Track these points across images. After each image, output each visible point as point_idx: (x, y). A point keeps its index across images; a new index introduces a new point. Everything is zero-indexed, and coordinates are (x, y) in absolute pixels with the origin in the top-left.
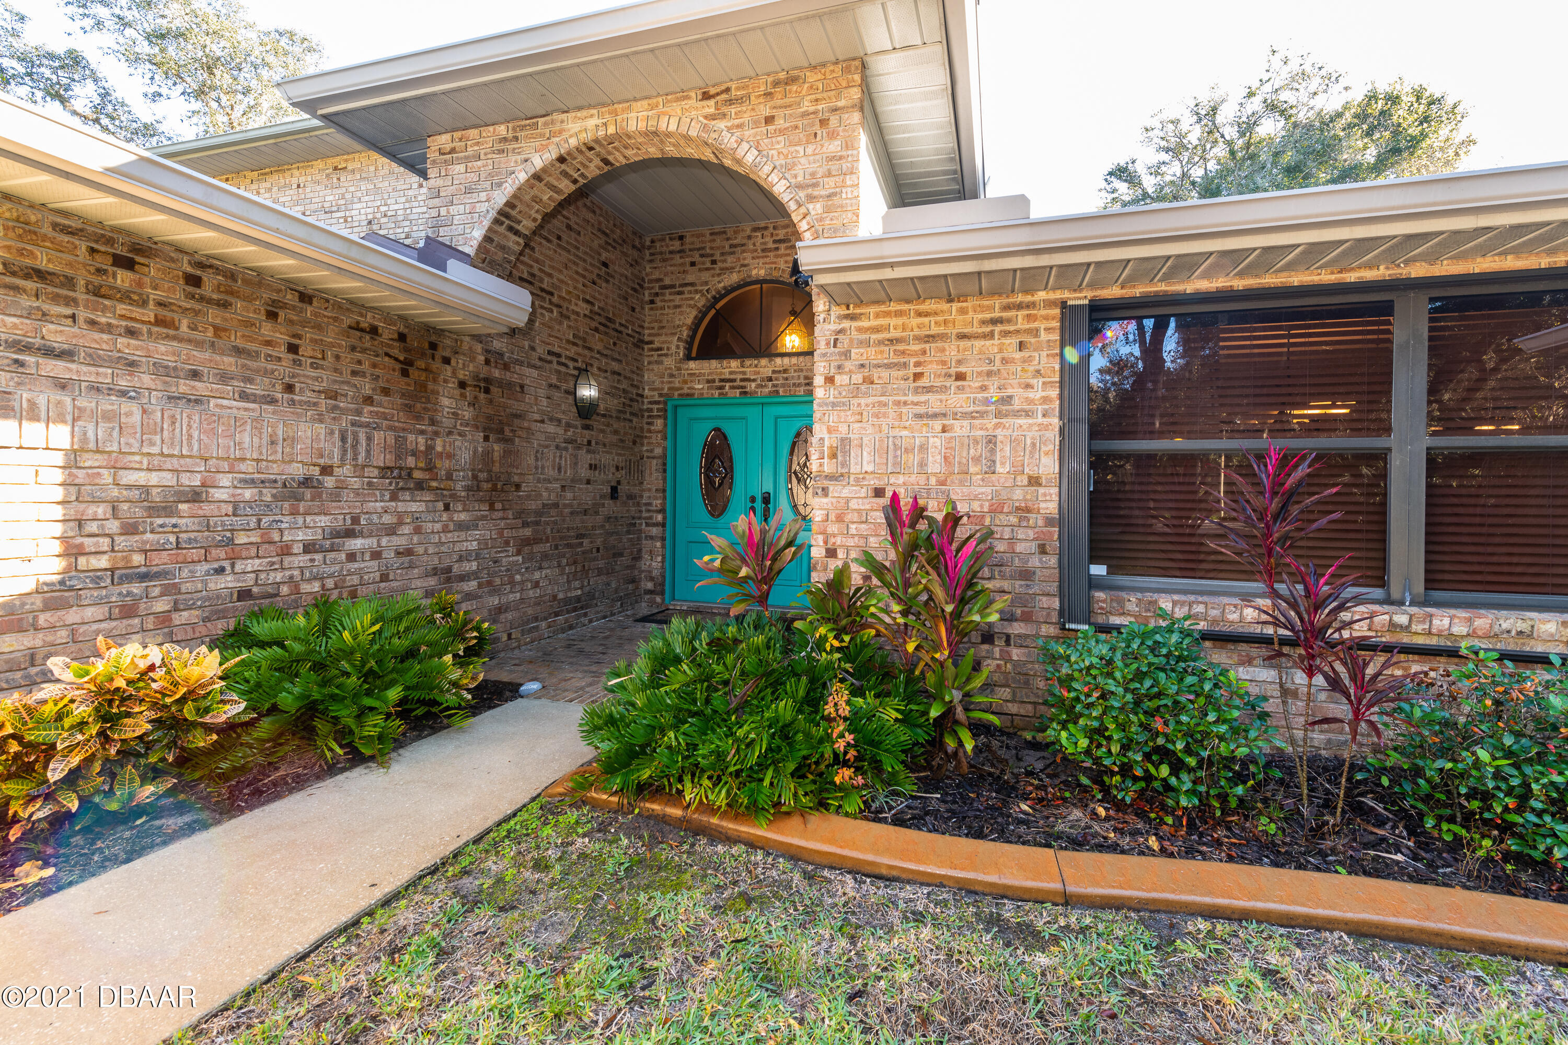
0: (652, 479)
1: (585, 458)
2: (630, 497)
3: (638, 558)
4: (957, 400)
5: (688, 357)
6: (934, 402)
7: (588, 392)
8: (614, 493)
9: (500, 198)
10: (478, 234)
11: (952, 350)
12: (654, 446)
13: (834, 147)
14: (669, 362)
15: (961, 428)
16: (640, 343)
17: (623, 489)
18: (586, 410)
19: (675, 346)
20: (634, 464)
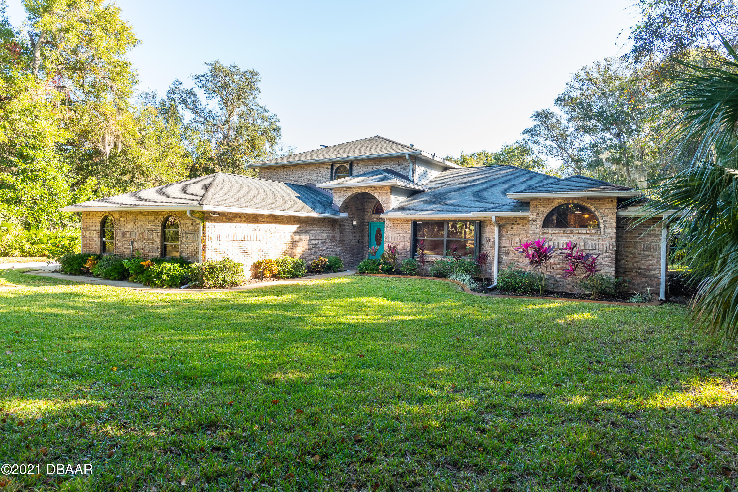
0: (366, 239)
1: (354, 235)
2: (362, 242)
3: (363, 255)
4: (401, 232)
5: (373, 213)
6: (399, 232)
7: (355, 223)
8: (359, 242)
9: (344, 199)
10: (341, 204)
11: (400, 225)
12: (366, 232)
13: (387, 197)
14: (369, 214)
15: (401, 235)
16: (363, 211)
17: (360, 241)
18: (354, 227)
19: (370, 211)
20: (363, 236)
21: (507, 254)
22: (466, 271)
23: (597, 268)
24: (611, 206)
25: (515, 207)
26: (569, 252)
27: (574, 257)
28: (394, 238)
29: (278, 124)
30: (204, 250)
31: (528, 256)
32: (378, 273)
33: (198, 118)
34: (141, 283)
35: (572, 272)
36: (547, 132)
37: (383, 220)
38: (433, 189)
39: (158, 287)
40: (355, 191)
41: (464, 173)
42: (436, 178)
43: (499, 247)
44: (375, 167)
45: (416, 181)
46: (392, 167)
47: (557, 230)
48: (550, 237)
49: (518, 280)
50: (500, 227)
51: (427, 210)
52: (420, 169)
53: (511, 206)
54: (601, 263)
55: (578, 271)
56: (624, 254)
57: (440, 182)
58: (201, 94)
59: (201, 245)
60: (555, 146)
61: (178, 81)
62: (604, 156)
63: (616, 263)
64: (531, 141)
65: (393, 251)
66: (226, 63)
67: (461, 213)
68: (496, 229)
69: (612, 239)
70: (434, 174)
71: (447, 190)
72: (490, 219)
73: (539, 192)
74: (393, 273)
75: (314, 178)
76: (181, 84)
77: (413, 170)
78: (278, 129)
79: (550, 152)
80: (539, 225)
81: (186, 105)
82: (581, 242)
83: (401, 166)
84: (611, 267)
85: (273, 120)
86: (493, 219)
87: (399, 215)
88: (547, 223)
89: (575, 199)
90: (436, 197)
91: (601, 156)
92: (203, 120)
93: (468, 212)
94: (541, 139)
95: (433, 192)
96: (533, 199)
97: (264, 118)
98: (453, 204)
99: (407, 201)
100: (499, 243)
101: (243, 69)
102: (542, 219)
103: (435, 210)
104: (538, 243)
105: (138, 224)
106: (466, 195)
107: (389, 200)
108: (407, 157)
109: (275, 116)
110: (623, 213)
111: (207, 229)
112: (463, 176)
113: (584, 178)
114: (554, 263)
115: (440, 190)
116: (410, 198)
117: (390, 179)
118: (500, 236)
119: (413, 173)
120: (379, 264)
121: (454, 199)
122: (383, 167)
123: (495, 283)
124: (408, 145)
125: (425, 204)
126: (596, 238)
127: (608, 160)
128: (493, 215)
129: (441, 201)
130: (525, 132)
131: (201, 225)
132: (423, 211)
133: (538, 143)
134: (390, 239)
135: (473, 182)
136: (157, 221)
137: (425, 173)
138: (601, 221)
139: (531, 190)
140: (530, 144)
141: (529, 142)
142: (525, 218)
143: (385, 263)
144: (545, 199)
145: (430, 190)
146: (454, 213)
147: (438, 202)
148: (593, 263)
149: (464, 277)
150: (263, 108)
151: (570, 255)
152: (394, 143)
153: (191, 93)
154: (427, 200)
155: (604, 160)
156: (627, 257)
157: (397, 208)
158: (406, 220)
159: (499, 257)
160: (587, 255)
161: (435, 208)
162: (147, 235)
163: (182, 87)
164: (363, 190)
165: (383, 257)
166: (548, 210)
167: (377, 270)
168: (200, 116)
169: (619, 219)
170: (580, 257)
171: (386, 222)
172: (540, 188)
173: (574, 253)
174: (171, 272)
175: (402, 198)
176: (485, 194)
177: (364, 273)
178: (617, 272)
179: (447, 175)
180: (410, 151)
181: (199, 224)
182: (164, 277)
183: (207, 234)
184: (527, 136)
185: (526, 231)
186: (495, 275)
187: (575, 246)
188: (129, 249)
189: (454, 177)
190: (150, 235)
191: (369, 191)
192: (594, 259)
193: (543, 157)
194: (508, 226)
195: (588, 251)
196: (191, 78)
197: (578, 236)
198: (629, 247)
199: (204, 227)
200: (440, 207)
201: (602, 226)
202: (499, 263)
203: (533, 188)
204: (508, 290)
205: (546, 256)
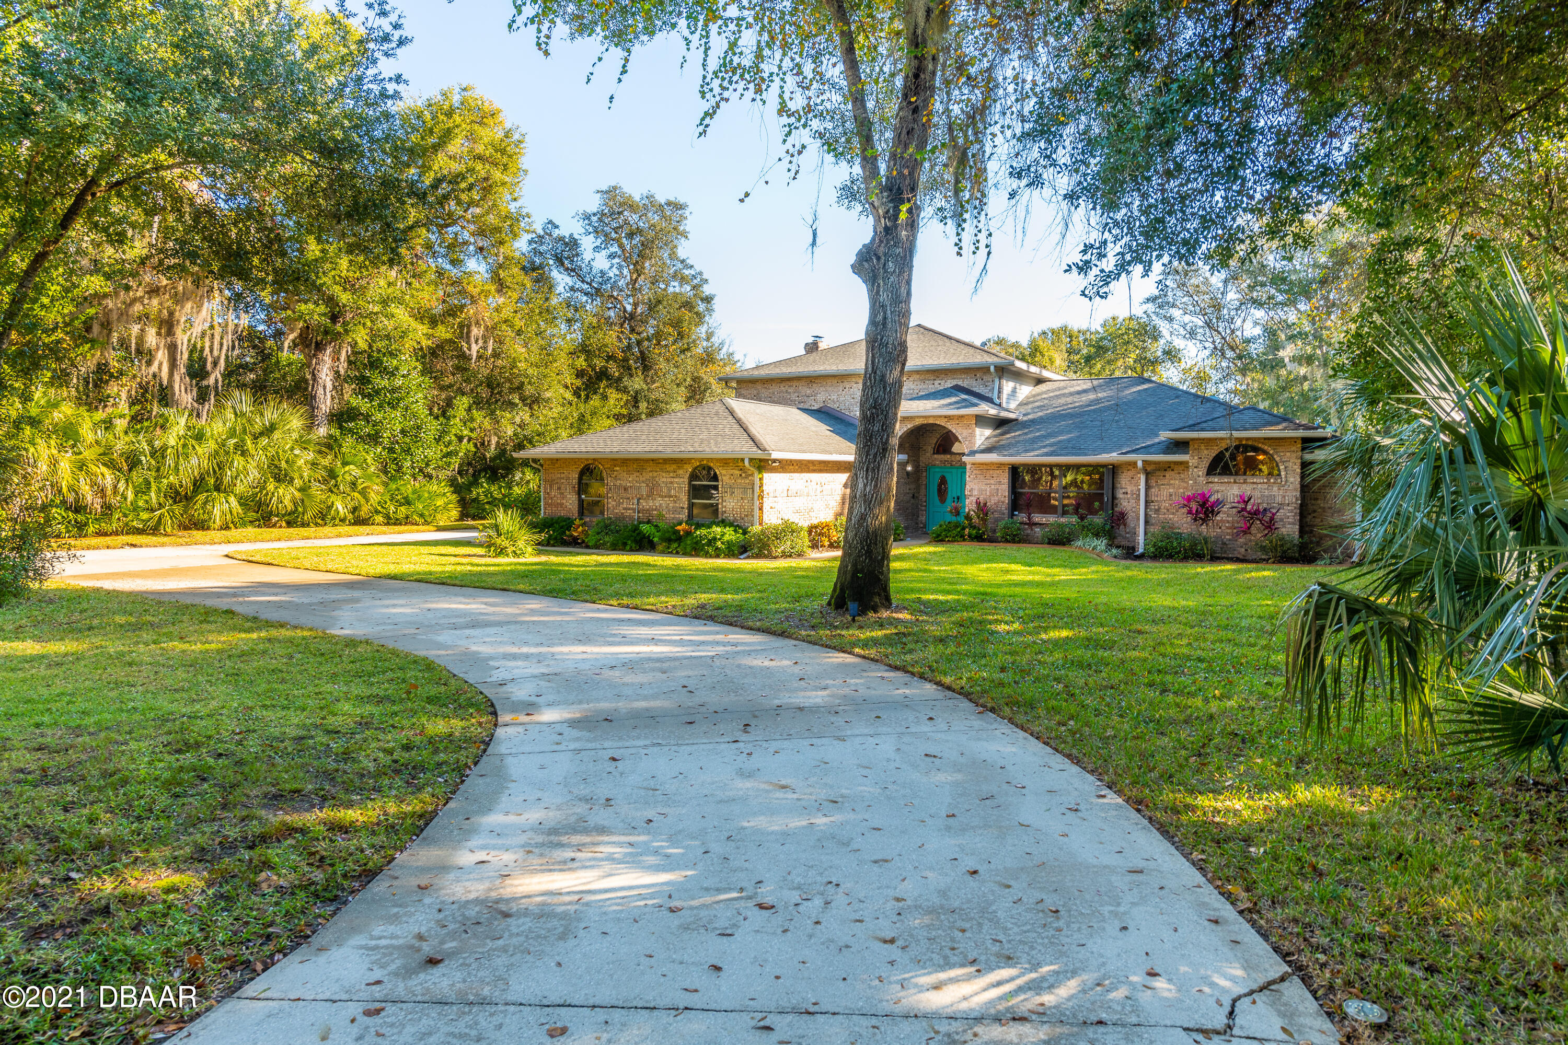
0: (923, 491)
1: (908, 487)
4: (994, 482)
5: (934, 453)
6: (990, 482)
7: (909, 468)
8: (913, 497)
9: (901, 433)
10: (900, 438)
11: (993, 472)
12: (923, 481)
13: (969, 431)
14: (928, 455)
15: (993, 487)
16: (919, 450)
17: (915, 495)
18: (908, 473)
19: (930, 450)
20: (918, 488)
21: (1157, 511)
22: (1097, 535)
23: (1277, 525)
24: (1294, 448)
25: (1168, 448)
26: (1242, 505)
27: (1249, 513)
28: (980, 491)
29: (707, 290)
30: (761, 509)
31: (1190, 512)
32: (964, 540)
33: (579, 284)
34: (677, 553)
35: (1246, 531)
36: (1186, 299)
37: (965, 464)
38: (1030, 417)
39: (711, 557)
40: (918, 422)
41: (1072, 390)
42: (1027, 397)
43: (1146, 502)
44: (937, 382)
45: (1004, 405)
46: (965, 383)
47: (1226, 479)
48: (1216, 487)
49: (1175, 544)
50: (1148, 474)
51: (1033, 450)
52: (1008, 386)
53: (1162, 446)
54: (1282, 520)
55: (1253, 530)
56: (1311, 508)
57: (1037, 404)
58: (588, 243)
59: (757, 503)
60: (1201, 323)
61: (550, 222)
62: (1286, 353)
63: (1301, 521)
64: (1157, 314)
65: (982, 508)
66: (636, 192)
67: (1086, 455)
68: (1143, 478)
69: (1295, 490)
70: (1025, 391)
71: (1056, 417)
72: (1135, 463)
73: (1203, 430)
74: (983, 540)
75: (834, 397)
76: (557, 227)
77: (1000, 388)
78: (708, 300)
79: (1192, 334)
80: (1202, 472)
81: (562, 264)
82: (1257, 494)
83: (979, 381)
84: (1294, 524)
85: (698, 282)
86: (1140, 464)
87: (993, 457)
88: (1211, 471)
89: (1247, 439)
90: (1039, 430)
91: (1281, 353)
92: (585, 286)
93: (1096, 452)
94: (1176, 313)
95: (1033, 421)
96: (1193, 439)
97: (683, 280)
98: (1069, 441)
99: (995, 436)
100: (1147, 495)
101: (662, 199)
102: (1206, 464)
103: (1045, 450)
104: (1203, 495)
105: (647, 475)
106: (1086, 427)
107: (972, 435)
108: (992, 369)
109: (701, 273)
110: (1308, 457)
111: (764, 481)
112: (1071, 394)
113: (1260, 411)
114: (1222, 521)
115: (1041, 417)
116: (998, 431)
117: (976, 405)
118: (1148, 487)
119: (999, 392)
120: (964, 529)
121: (1070, 432)
122: (950, 383)
123: (1141, 550)
124: (978, 343)
125: (1026, 441)
126: (1275, 489)
127: (1294, 359)
128: (1139, 459)
129: (1050, 435)
130: (1148, 300)
131: (757, 476)
132: (1026, 451)
133: (1171, 319)
134: (975, 493)
135: (1089, 405)
136: (681, 472)
137: (1014, 391)
138: (1282, 467)
139: (1191, 427)
140: (1157, 321)
141: (1154, 318)
142: (1184, 465)
143: (972, 527)
144: (1210, 440)
145: (1025, 418)
146: (1073, 454)
147: (1045, 437)
148: (1272, 519)
149: (1096, 542)
150: (683, 261)
151: (1244, 509)
152: (958, 341)
153: (573, 244)
154: (1026, 434)
155: (1287, 360)
156: (1315, 511)
157: (983, 447)
158: (1000, 465)
159: (1146, 514)
160: (1265, 510)
161: (1044, 447)
162: (665, 490)
163: (556, 233)
164: (931, 421)
165: (968, 517)
166: (1214, 453)
167: (962, 536)
168: (583, 281)
169: (1305, 465)
170: (1257, 512)
171: (968, 467)
172: (1204, 425)
173: (1249, 507)
174: (726, 538)
175: (988, 432)
176: (1114, 425)
177: (942, 541)
178: (1302, 532)
179: (1045, 393)
180: (996, 360)
181: (752, 475)
182: (719, 544)
183: (765, 488)
184: (1150, 307)
185: (1182, 480)
186: (1141, 538)
187: (1250, 499)
188: (634, 510)
189: (1057, 397)
190: (669, 490)
191: (942, 422)
192: (1274, 514)
193: (1179, 343)
194: (1158, 473)
195: (1265, 505)
196: (577, 218)
197: (1252, 486)
198: (1316, 499)
199: (761, 479)
200: (1051, 445)
201: (1283, 473)
202: (1147, 522)
203: (1194, 425)
204: (1161, 556)
205: (1213, 511)
